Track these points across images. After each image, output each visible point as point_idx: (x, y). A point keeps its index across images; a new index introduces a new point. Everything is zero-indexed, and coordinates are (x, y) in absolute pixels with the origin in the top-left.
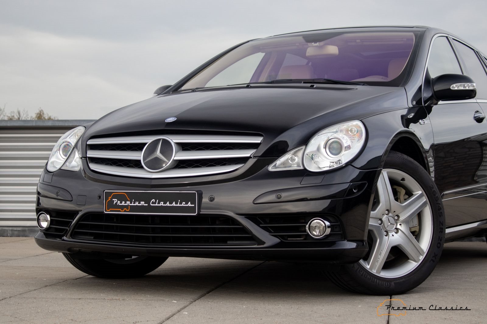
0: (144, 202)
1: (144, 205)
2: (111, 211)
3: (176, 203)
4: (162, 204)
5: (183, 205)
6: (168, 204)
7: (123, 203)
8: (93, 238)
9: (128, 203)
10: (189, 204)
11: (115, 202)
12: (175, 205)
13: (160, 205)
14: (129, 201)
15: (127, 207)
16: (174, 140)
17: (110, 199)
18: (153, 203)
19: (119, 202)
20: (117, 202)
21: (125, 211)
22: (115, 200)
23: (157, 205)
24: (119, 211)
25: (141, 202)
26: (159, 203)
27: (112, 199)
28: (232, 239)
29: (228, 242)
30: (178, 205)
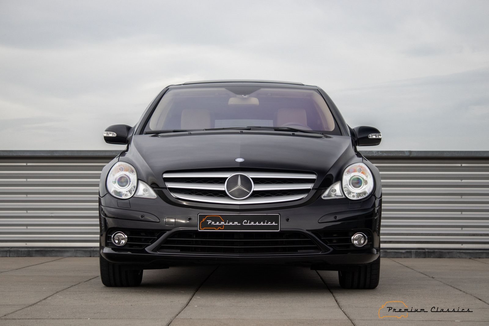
0: (237, 223)
1: (237, 224)
2: (205, 229)
3: (264, 223)
4: (252, 223)
5: (269, 224)
6: (257, 224)
7: (218, 223)
8: (179, 251)
9: (223, 223)
10: (274, 224)
11: (209, 223)
12: (262, 224)
13: (251, 224)
14: (223, 222)
15: (222, 226)
16: (251, 175)
17: (204, 220)
18: (245, 223)
19: (213, 222)
20: (211, 222)
21: (219, 229)
22: (209, 222)
23: (248, 224)
24: (214, 230)
25: (235, 223)
26: (250, 223)
27: (206, 220)
28: (301, 248)
29: (298, 251)
30: (265, 224)
